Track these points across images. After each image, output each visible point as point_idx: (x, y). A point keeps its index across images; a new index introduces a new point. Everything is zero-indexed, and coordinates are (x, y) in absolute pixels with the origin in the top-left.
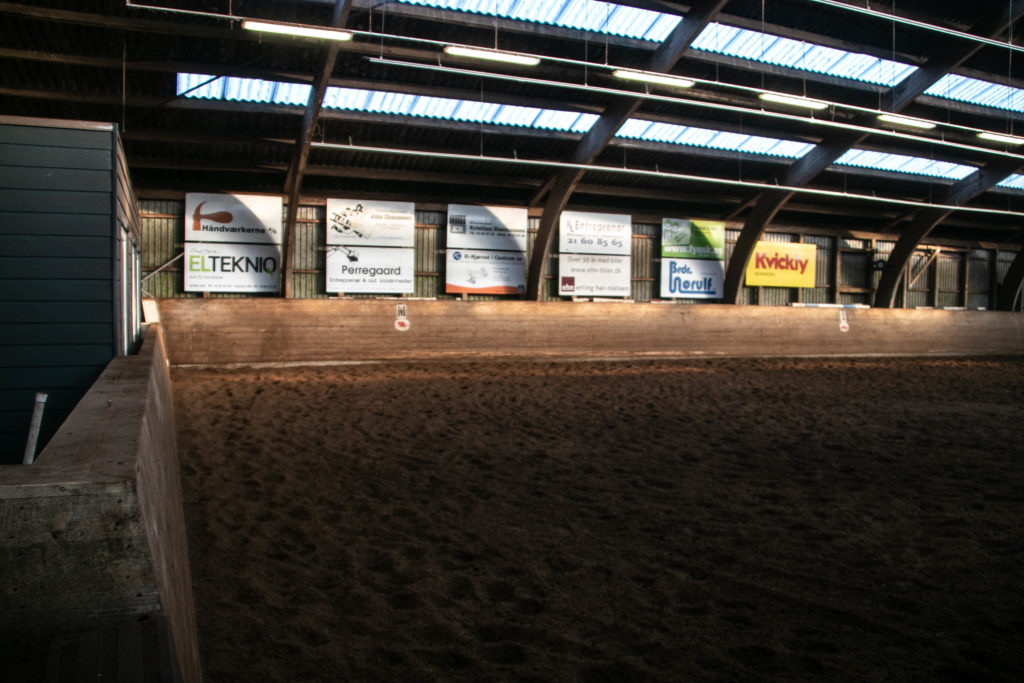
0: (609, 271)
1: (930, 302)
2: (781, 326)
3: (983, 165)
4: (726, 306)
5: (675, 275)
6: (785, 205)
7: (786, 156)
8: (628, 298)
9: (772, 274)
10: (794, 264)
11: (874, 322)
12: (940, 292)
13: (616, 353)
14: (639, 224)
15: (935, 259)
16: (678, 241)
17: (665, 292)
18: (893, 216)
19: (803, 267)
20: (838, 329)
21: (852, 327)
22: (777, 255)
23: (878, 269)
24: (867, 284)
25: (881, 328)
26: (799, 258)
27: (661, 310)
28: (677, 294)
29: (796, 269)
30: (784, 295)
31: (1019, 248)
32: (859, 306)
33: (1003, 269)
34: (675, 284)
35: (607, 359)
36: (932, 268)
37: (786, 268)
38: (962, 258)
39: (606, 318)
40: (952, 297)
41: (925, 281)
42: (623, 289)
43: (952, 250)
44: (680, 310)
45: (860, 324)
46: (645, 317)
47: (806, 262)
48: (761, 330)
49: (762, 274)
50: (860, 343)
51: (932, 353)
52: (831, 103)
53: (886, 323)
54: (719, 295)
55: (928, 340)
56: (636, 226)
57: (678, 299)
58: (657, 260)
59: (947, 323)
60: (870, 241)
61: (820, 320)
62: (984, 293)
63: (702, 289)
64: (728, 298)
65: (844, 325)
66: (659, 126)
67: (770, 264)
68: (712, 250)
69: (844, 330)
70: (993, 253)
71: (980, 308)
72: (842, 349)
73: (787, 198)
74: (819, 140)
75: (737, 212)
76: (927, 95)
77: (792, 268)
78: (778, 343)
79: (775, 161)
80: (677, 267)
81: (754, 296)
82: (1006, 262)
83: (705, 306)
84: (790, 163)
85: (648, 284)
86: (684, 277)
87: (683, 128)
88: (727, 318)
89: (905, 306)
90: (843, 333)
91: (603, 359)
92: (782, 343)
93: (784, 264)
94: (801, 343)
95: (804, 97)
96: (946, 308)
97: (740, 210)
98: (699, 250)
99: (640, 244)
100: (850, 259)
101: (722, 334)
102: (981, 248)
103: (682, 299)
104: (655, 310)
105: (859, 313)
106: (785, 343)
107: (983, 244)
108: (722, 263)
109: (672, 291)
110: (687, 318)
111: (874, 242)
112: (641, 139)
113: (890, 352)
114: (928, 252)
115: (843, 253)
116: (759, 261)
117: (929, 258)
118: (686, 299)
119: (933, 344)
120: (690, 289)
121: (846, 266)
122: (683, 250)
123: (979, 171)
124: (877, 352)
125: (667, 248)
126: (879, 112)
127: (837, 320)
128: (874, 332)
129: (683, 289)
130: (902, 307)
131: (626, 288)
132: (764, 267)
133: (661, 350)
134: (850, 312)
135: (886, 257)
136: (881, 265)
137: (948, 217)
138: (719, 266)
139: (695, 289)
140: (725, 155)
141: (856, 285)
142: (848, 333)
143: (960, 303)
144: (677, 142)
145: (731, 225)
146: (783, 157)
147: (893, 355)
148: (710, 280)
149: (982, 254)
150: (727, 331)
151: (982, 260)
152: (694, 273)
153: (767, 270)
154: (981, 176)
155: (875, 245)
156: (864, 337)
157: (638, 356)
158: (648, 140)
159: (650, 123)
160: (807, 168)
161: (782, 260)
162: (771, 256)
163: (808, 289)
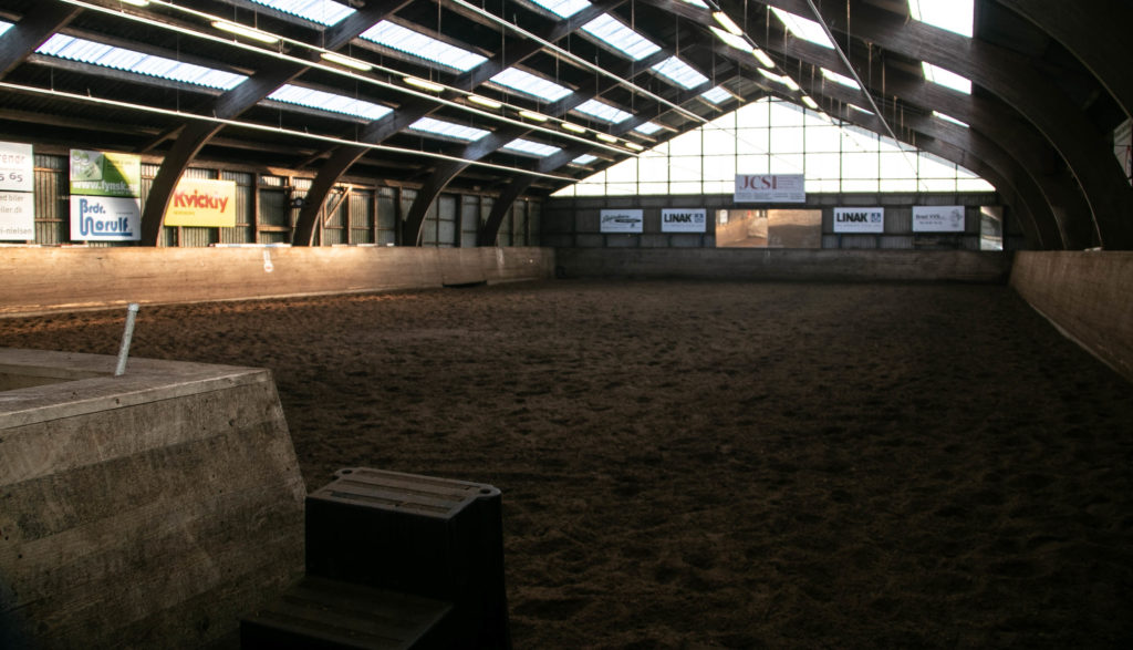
0: (7, 210)
1: (344, 240)
2: (205, 268)
3: (396, 106)
4: (147, 248)
5: (86, 215)
6: (212, 139)
7: (214, 86)
8: (32, 242)
9: (191, 213)
10: (213, 202)
11: (296, 261)
12: (353, 229)
13: (24, 308)
14: (40, 154)
15: (348, 197)
16: (88, 176)
17: (75, 234)
18: (310, 153)
19: (224, 205)
20: (263, 269)
21: (277, 268)
22: (196, 192)
23: (297, 207)
24: (286, 222)
25: (304, 267)
26: (218, 196)
27: (76, 255)
28: (90, 237)
29: (216, 207)
30: (205, 236)
31: (420, 186)
32: (280, 245)
33: (406, 206)
34: (87, 224)
35: (14, 315)
36: (345, 207)
37: (207, 206)
38: (371, 196)
39: (11, 267)
40: (364, 234)
41: (339, 219)
42: (25, 232)
43: (362, 187)
44: (96, 255)
45: (283, 264)
46: (57, 263)
47: (226, 200)
48: (186, 274)
49: (180, 213)
50: (284, 283)
51: (351, 290)
52: (281, 37)
53: (307, 262)
54: (136, 237)
55: (347, 277)
56: (38, 157)
57: (90, 242)
58: (63, 198)
59: (362, 260)
60: (288, 178)
61: (244, 260)
62: (390, 230)
63: (118, 231)
64: (148, 239)
65: (268, 266)
66: (81, 43)
67: (189, 202)
68: (127, 186)
69: (269, 271)
70: (397, 191)
71: (389, 245)
72: (268, 290)
73: (216, 131)
74: (251, 73)
75: (155, 145)
76: (362, 38)
77: (212, 207)
78: (204, 287)
79: (202, 91)
80: (89, 206)
81: (174, 236)
82: (408, 199)
83: (124, 249)
84: (219, 94)
85: (54, 226)
86: (97, 217)
87: (109, 47)
88: (150, 262)
89: (322, 243)
90: (268, 274)
91: (9, 315)
92: (209, 287)
93: (203, 202)
94: (227, 286)
95: (256, 29)
96: (359, 245)
97: (159, 142)
98: (113, 186)
99: (43, 179)
100: (271, 197)
101: (145, 280)
102: (387, 187)
103: (94, 242)
104: (68, 255)
105: (281, 252)
106: (211, 287)
107: (388, 182)
108: (138, 201)
109: (85, 234)
110: (105, 263)
111: (291, 178)
112: (56, 56)
113: (313, 291)
114: (341, 189)
115: (262, 190)
116: (179, 198)
117: (342, 196)
118: (99, 242)
119: (352, 281)
120: (104, 231)
121: (264, 203)
122: (95, 186)
123: (393, 113)
124: (301, 292)
125: (77, 183)
126: (322, 50)
127: (262, 260)
128: (297, 271)
129: (95, 230)
130: (319, 245)
131: (30, 230)
132: (183, 205)
133: (78, 302)
134: (274, 250)
135: (304, 195)
136: (299, 203)
137: (364, 156)
138: (135, 204)
139: (110, 231)
140: (151, 82)
141: (275, 224)
142: (272, 273)
143: (371, 239)
144: (99, 63)
145: (147, 159)
146: (211, 87)
147: (316, 294)
148: (126, 220)
149: (388, 192)
150: (150, 276)
151: (387, 197)
152: (109, 212)
153: (187, 209)
154: (395, 118)
155: (292, 182)
156: (288, 277)
157: (52, 309)
158: (65, 58)
159: (71, 38)
160: (238, 100)
161: (202, 197)
162: (190, 193)
163: (228, 229)
